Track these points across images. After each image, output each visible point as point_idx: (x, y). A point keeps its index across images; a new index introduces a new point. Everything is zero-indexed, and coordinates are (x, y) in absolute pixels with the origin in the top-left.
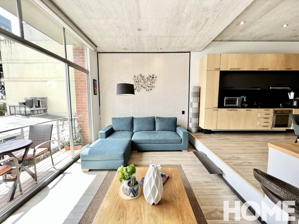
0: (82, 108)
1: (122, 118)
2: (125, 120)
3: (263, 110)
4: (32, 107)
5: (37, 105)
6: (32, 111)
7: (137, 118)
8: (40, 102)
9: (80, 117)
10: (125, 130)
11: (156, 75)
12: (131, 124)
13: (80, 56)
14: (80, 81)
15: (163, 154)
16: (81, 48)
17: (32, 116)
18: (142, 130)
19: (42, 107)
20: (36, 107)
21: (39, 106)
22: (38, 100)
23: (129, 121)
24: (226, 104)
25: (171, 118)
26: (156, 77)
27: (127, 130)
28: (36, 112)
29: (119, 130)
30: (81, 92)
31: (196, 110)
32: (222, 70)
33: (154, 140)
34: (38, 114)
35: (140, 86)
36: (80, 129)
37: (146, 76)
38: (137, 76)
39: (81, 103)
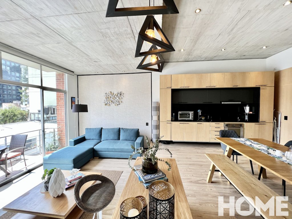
0: (61, 120)
1: (93, 129)
2: (95, 130)
3: (213, 124)
4: (47, 114)
5: (52, 112)
6: (47, 117)
7: (105, 129)
8: (55, 109)
9: (60, 128)
10: (94, 139)
11: (123, 92)
12: (99, 134)
13: (61, 80)
14: (60, 99)
15: (118, 161)
16: (61, 74)
17: (48, 121)
18: (108, 139)
19: (56, 114)
20: (51, 114)
21: (54, 113)
22: (54, 108)
23: (98, 131)
24: (180, 117)
25: (133, 129)
26: (123, 94)
27: (96, 139)
28: (51, 119)
29: (89, 139)
30: (60, 107)
31: (156, 122)
32: (173, 88)
33: (111, 149)
34: (53, 120)
35: (110, 101)
36: (59, 137)
37: (115, 93)
38: (108, 93)
39: (61, 116)
